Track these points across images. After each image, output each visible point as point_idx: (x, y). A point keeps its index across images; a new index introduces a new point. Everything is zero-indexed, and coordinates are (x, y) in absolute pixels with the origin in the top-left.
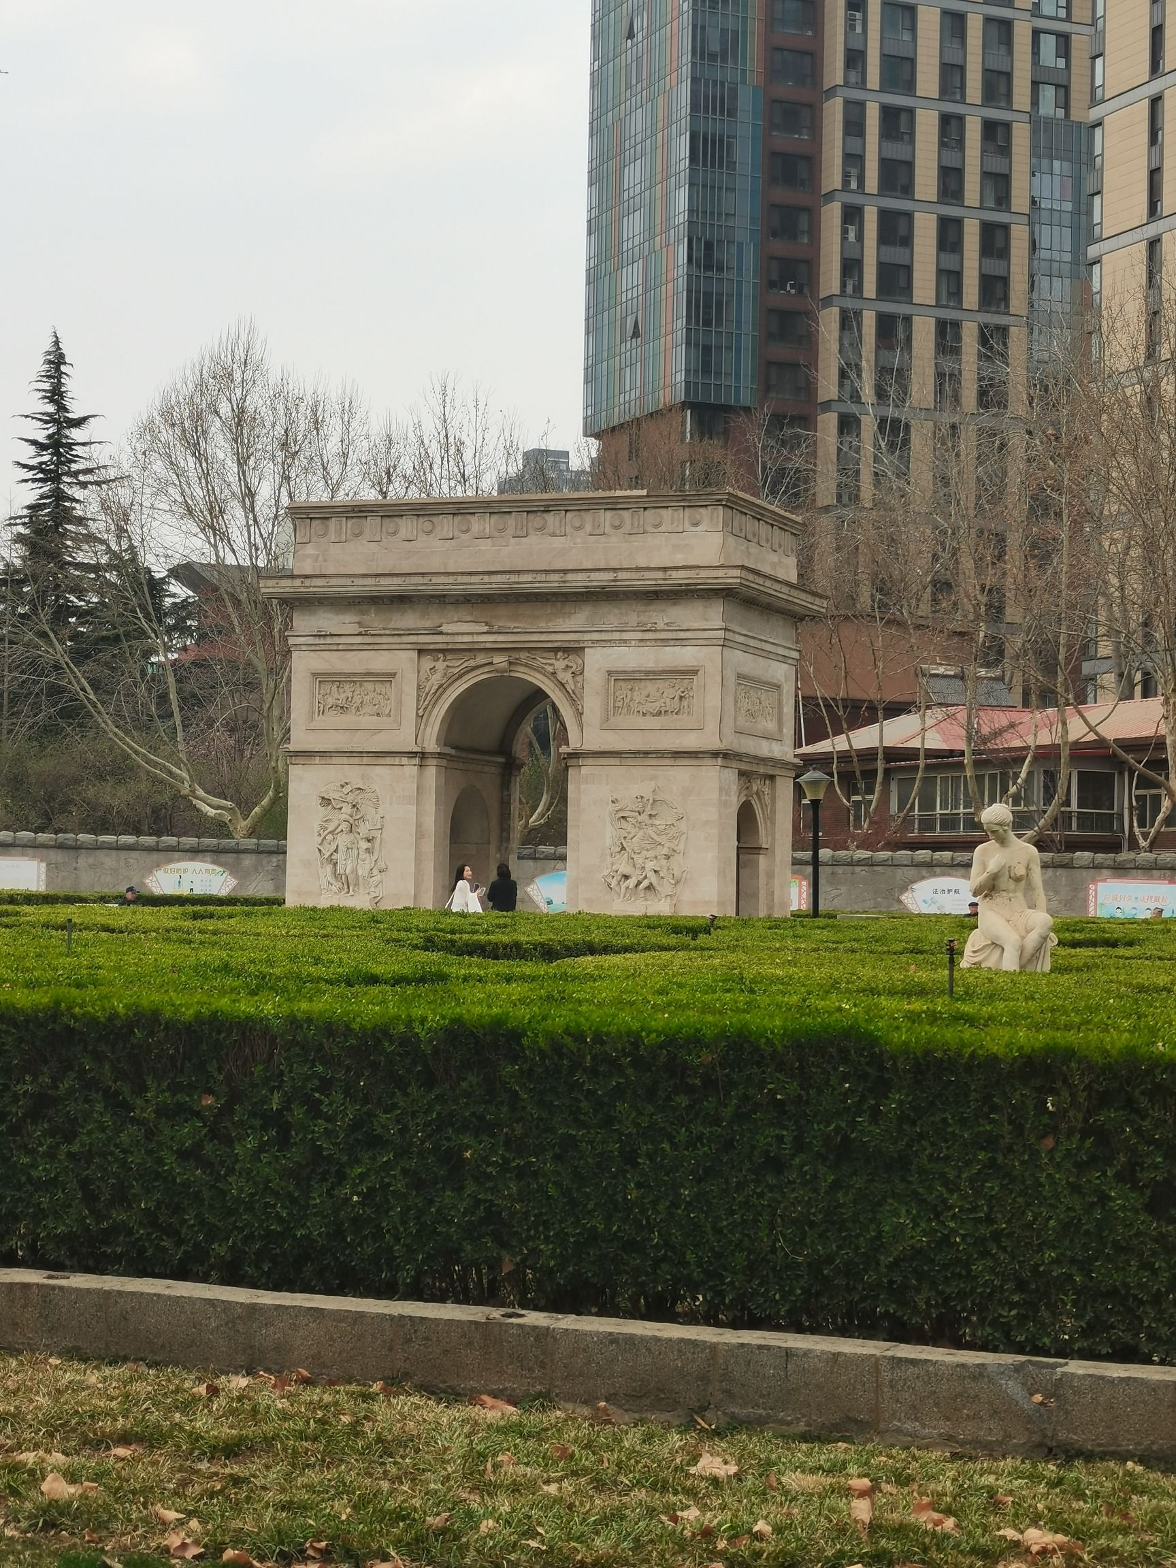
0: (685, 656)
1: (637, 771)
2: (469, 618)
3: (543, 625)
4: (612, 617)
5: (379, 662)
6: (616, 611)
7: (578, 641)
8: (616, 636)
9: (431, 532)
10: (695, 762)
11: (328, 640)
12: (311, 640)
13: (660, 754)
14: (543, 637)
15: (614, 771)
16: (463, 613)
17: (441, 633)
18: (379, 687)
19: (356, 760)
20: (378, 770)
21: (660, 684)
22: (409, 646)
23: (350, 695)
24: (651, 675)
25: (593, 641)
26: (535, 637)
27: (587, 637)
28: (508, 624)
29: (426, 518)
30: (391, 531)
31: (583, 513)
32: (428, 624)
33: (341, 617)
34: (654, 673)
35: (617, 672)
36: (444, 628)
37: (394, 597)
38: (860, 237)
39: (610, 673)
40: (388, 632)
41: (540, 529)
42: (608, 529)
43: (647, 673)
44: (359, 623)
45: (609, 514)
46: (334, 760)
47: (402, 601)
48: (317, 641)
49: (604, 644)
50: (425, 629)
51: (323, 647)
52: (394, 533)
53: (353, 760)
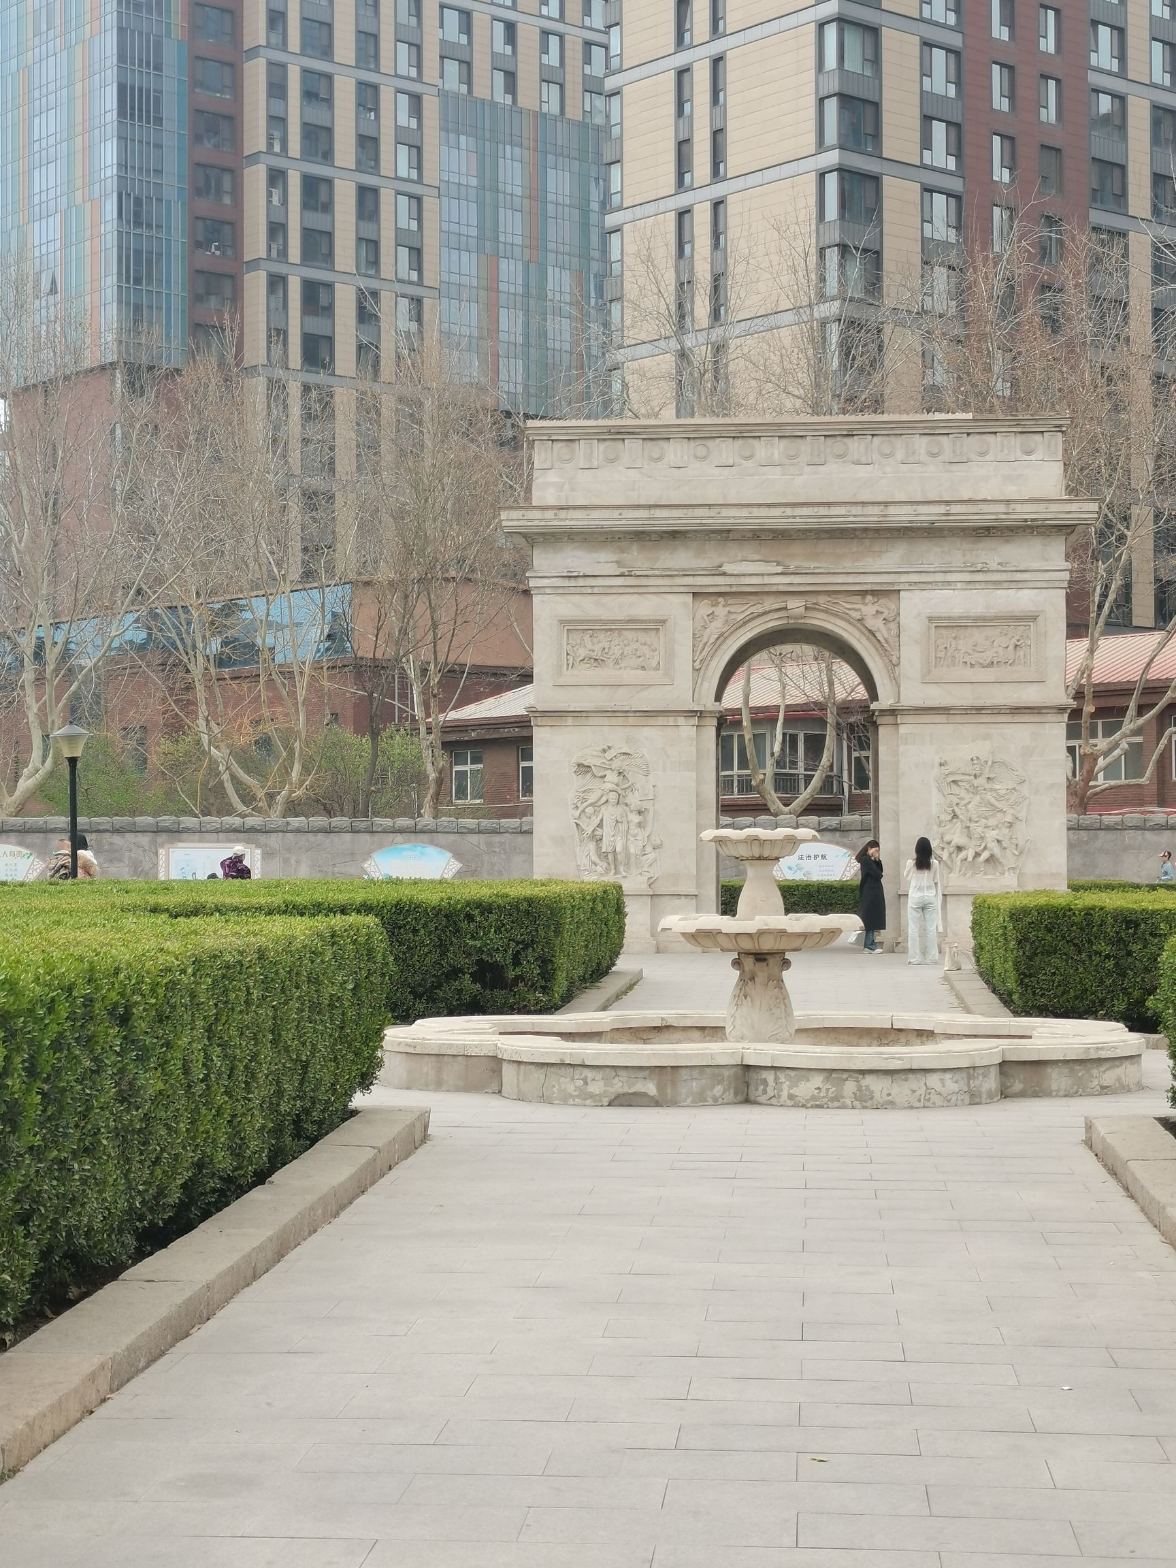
0: (1022, 600)
1: (967, 730)
2: (756, 557)
3: (848, 565)
4: (932, 555)
5: (645, 607)
6: (937, 549)
7: (892, 583)
8: (940, 577)
9: (705, 458)
10: (1036, 718)
11: (581, 582)
12: (558, 582)
13: (996, 710)
14: (850, 579)
15: (940, 729)
16: (749, 550)
17: (724, 574)
18: (643, 637)
19: (620, 721)
20: (646, 731)
21: (989, 632)
22: (682, 589)
23: (607, 646)
24: (981, 622)
25: (910, 583)
26: (840, 579)
27: (904, 578)
28: (805, 564)
29: (699, 442)
30: (655, 456)
31: (893, 439)
32: (705, 563)
33: (595, 556)
34: (984, 619)
35: (939, 618)
36: (727, 568)
37: (665, 532)
38: (284, 201)
39: (930, 619)
40: (657, 573)
41: (840, 456)
42: (924, 457)
43: (976, 619)
44: (617, 562)
45: (925, 439)
46: (592, 721)
47: (674, 536)
48: (567, 583)
49: (924, 586)
50: (703, 569)
51: (572, 590)
52: (659, 459)
53: (614, 721)
